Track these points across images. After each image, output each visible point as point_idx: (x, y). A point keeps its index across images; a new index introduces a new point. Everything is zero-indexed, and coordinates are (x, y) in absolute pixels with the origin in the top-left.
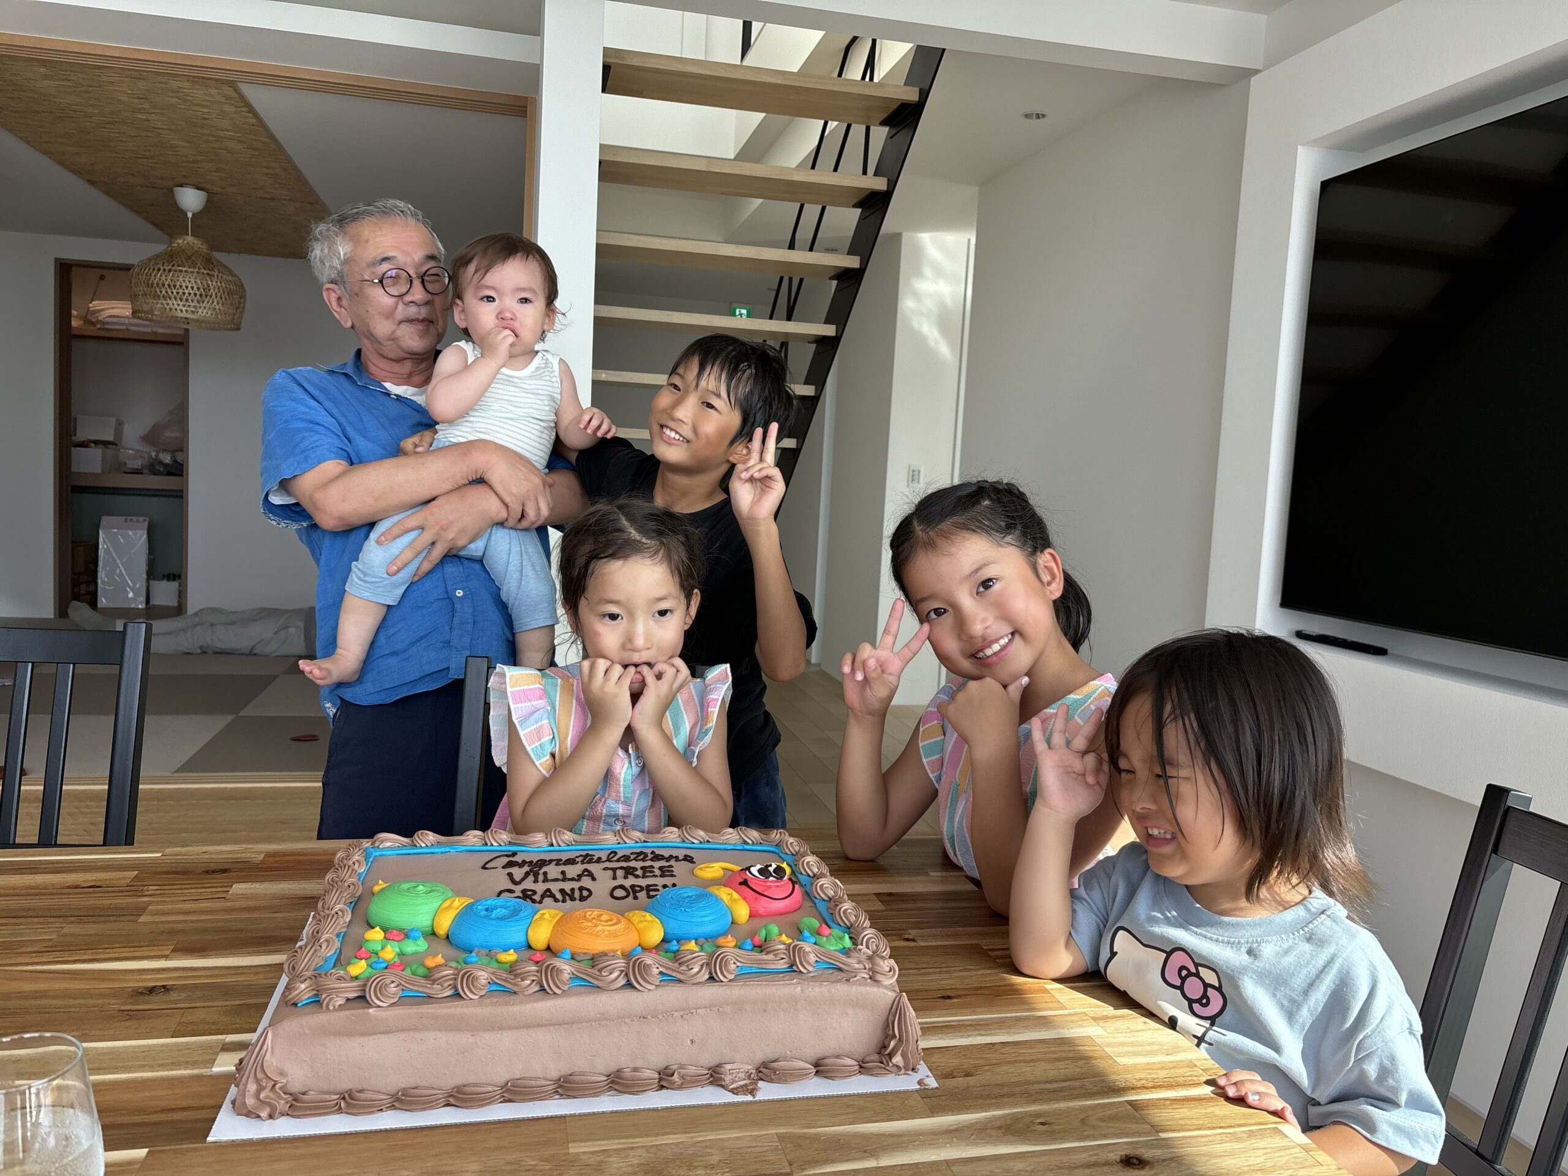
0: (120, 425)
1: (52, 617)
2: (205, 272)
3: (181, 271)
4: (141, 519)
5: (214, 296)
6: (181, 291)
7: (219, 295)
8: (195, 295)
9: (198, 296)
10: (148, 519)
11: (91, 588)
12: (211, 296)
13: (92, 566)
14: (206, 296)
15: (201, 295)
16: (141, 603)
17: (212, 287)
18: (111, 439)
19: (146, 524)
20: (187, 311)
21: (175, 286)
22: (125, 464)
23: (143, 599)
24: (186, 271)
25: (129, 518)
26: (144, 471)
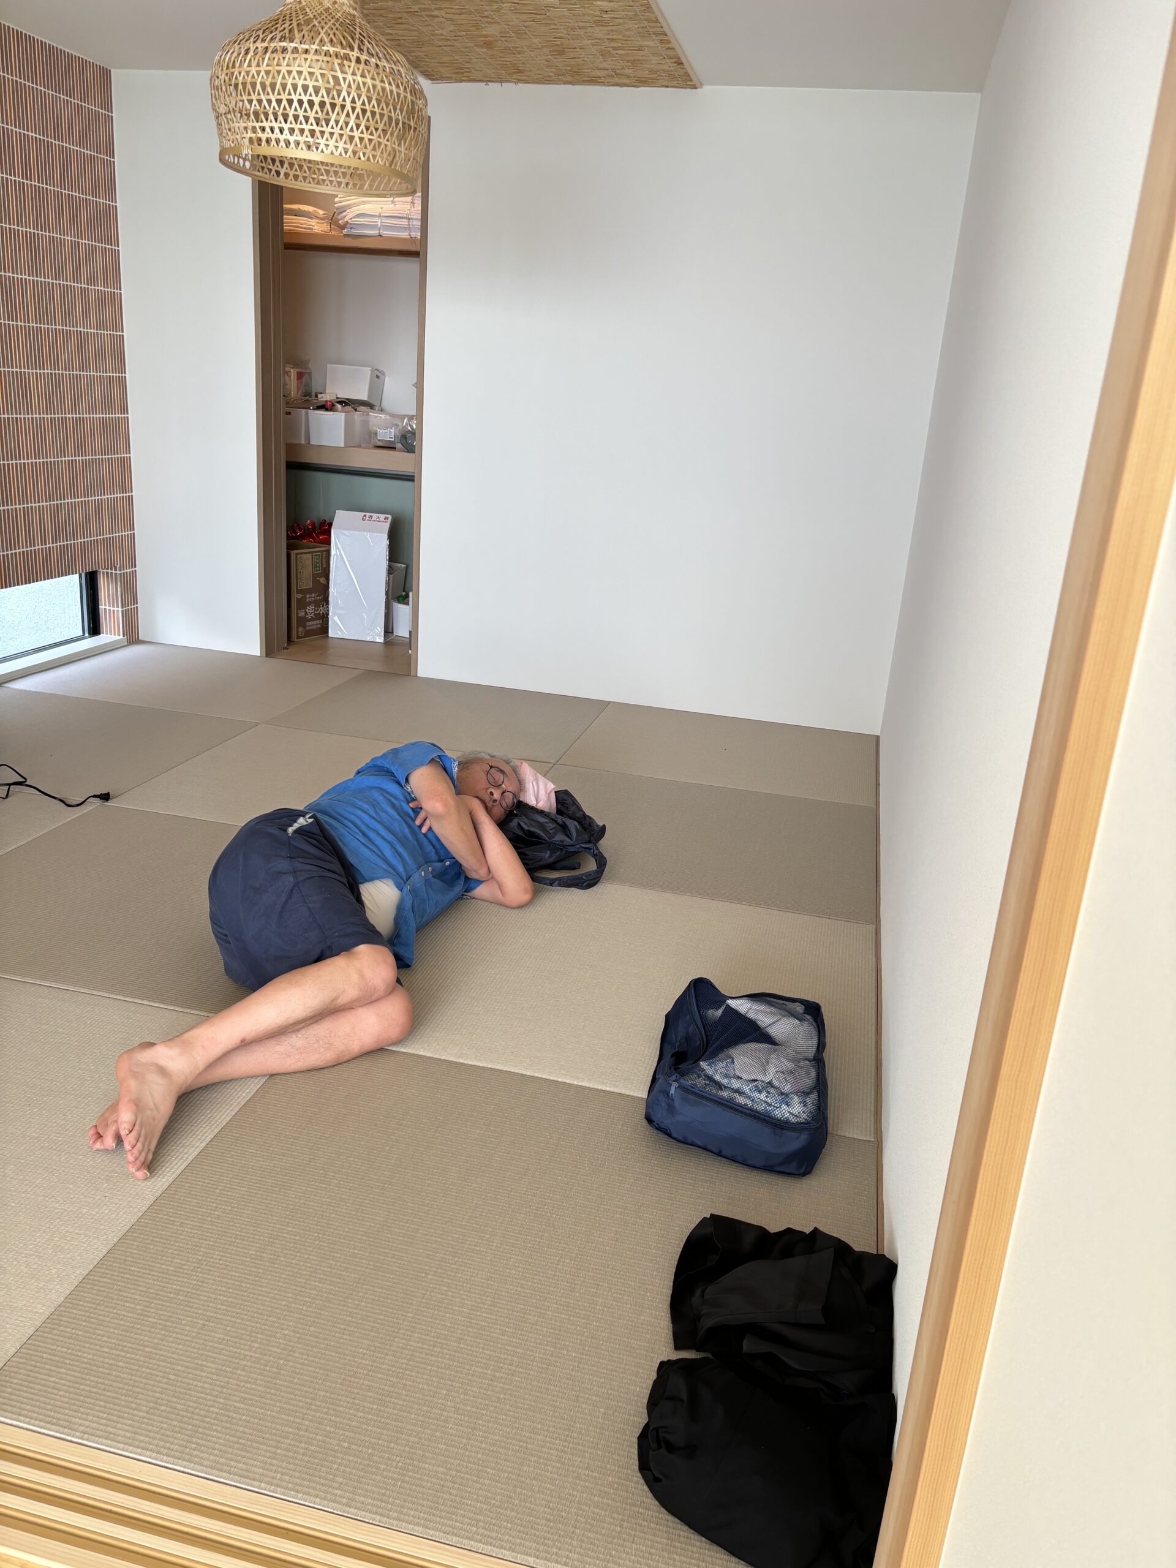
0: (378, 376)
1: (259, 655)
2: (332, 50)
3: (284, 50)
4: (382, 517)
5: (348, 107)
6: (284, 97)
7: (358, 104)
8: (311, 103)
9: (316, 107)
10: (390, 517)
11: (322, 610)
12: (343, 107)
13: (322, 580)
14: (333, 106)
15: (322, 104)
16: (379, 635)
17: (344, 86)
18: (364, 397)
19: (386, 526)
20: (298, 143)
21: (273, 86)
22: (376, 434)
23: (380, 629)
24: (295, 50)
25: (368, 514)
26: (399, 446)
